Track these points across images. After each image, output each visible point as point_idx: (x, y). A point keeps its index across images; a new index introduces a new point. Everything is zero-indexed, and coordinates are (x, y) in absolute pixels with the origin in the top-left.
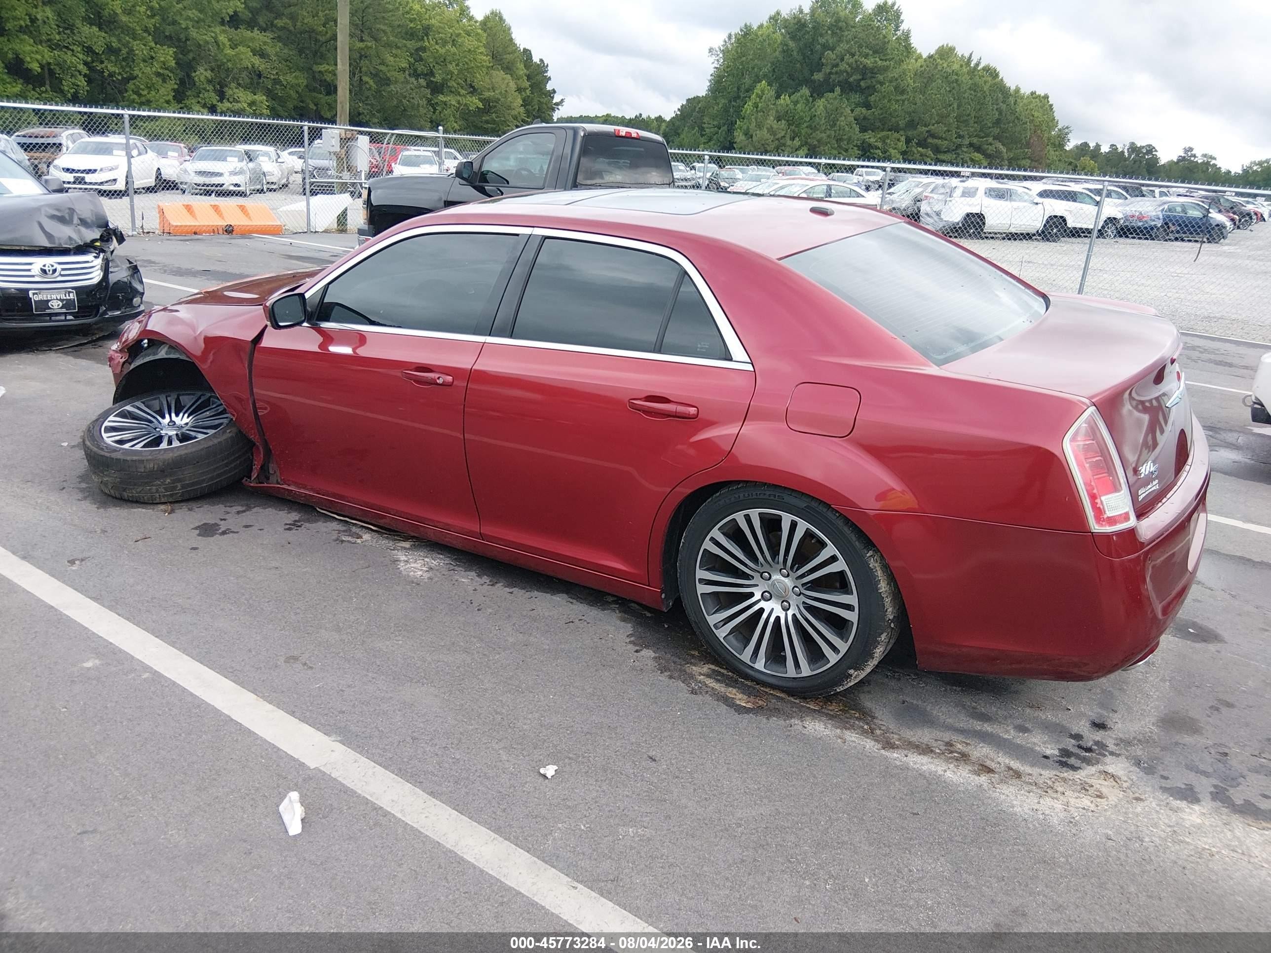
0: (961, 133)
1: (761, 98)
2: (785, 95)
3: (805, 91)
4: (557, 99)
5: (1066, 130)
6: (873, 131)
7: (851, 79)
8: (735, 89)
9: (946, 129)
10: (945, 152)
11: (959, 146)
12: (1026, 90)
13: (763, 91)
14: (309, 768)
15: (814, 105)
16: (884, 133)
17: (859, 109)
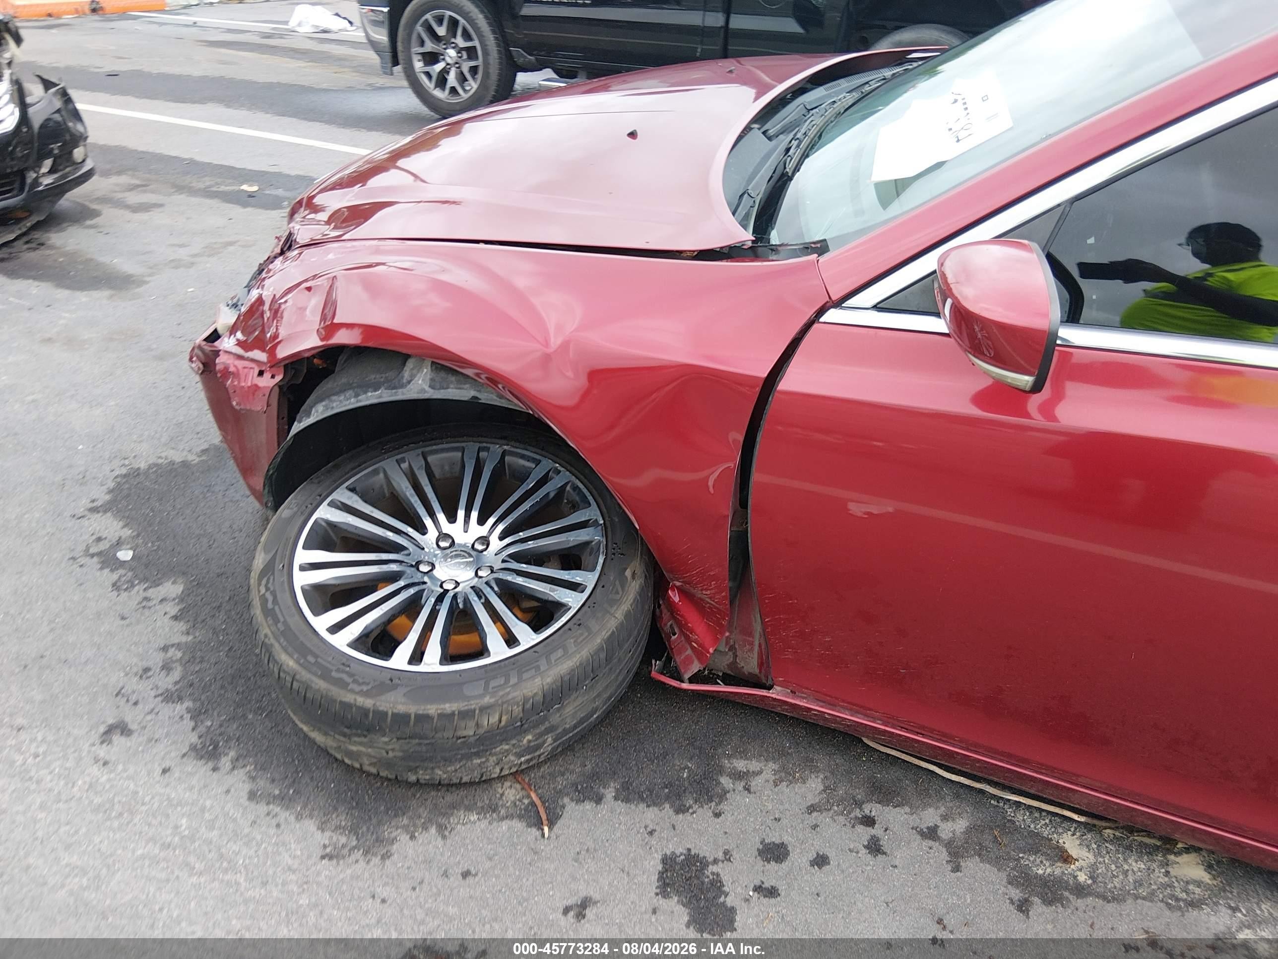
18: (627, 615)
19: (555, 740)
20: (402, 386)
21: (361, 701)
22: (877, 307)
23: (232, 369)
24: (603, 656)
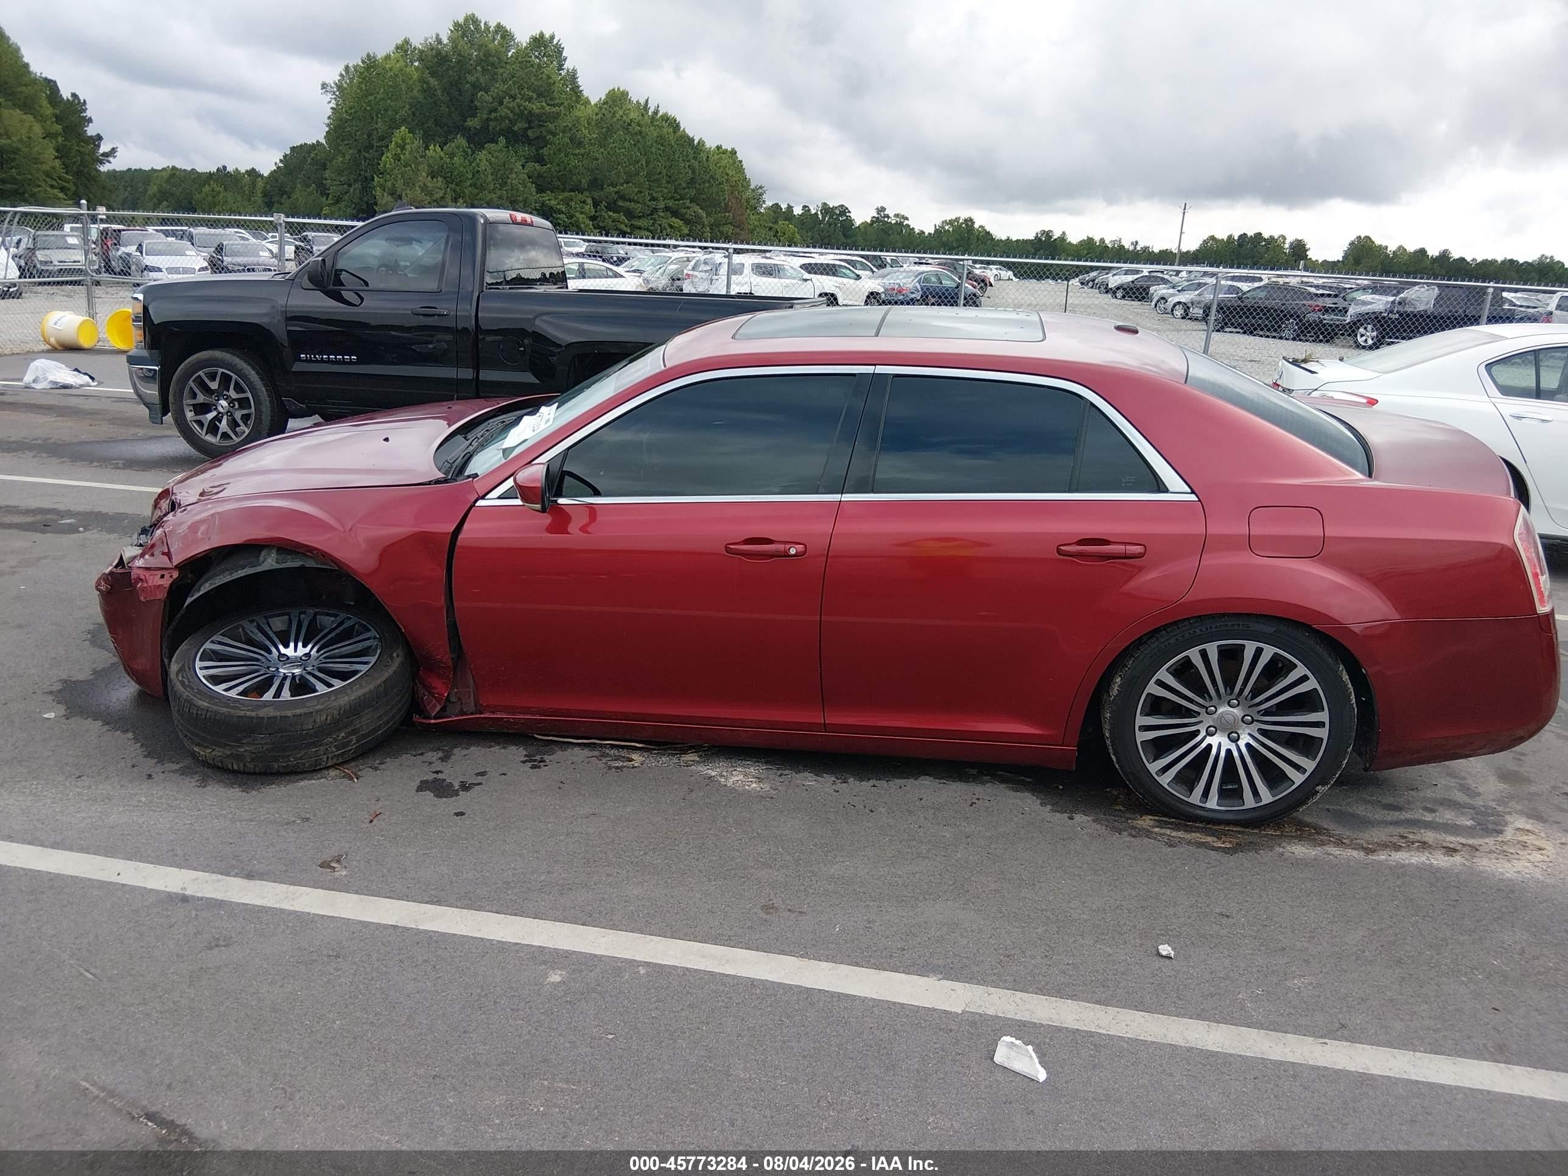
0: (654, 195)
1: (403, 148)
2: (435, 146)
3: (461, 141)
4: (104, 148)
5: (760, 191)
6: (552, 192)
7: (516, 128)
8: (365, 136)
9: (636, 190)
10: (640, 217)
11: (655, 210)
12: (711, 144)
13: (403, 139)
14: (957, 1014)
15: (475, 159)
16: (567, 194)
17: (530, 164)
18: (395, 672)
19: (358, 741)
20: (260, 565)
21: (248, 713)
22: (499, 498)
23: (142, 577)
24: (382, 689)
